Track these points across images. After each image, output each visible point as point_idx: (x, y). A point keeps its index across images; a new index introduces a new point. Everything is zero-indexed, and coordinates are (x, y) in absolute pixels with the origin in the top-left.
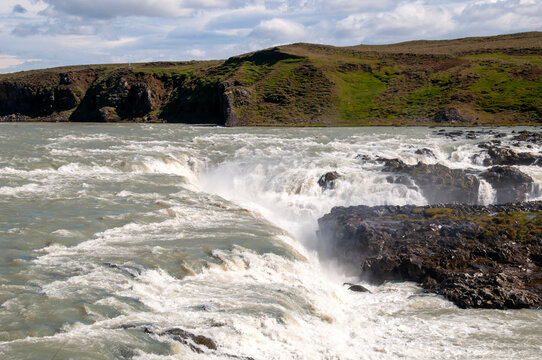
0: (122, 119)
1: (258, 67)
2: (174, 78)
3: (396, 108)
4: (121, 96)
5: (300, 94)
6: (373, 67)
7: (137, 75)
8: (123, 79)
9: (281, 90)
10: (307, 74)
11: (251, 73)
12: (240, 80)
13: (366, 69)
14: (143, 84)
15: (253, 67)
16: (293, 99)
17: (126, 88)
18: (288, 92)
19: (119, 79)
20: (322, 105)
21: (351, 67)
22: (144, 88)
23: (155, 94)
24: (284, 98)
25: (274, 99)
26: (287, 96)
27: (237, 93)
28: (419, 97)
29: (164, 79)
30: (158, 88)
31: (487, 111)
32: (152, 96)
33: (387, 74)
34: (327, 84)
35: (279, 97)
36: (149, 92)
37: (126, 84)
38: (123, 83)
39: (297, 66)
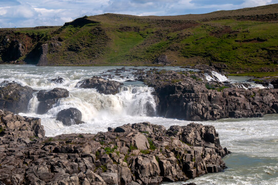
0: (4, 62)
1: (74, 29)
2: (38, 36)
3: (138, 55)
4: (4, 48)
5: (88, 46)
6: (141, 28)
7: (16, 34)
8: (7, 37)
9: (78, 43)
10: (96, 33)
11: (69, 32)
12: (62, 37)
13: (137, 29)
14: (18, 40)
15: (72, 29)
16: (84, 48)
17: (8, 43)
18: (82, 44)
19: (4, 37)
20: (99, 53)
21: (128, 28)
22: (17, 42)
23: (25, 46)
24: (79, 48)
25: (73, 49)
26: (81, 47)
27: (51, 45)
28: (153, 48)
29: (33, 36)
30: (28, 42)
31: (185, 57)
32: (22, 47)
33: (147, 33)
34: (107, 39)
35: (76, 48)
36: (20, 45)
37: (8, 40)
38: (6, 39)
39: (93, 28)
